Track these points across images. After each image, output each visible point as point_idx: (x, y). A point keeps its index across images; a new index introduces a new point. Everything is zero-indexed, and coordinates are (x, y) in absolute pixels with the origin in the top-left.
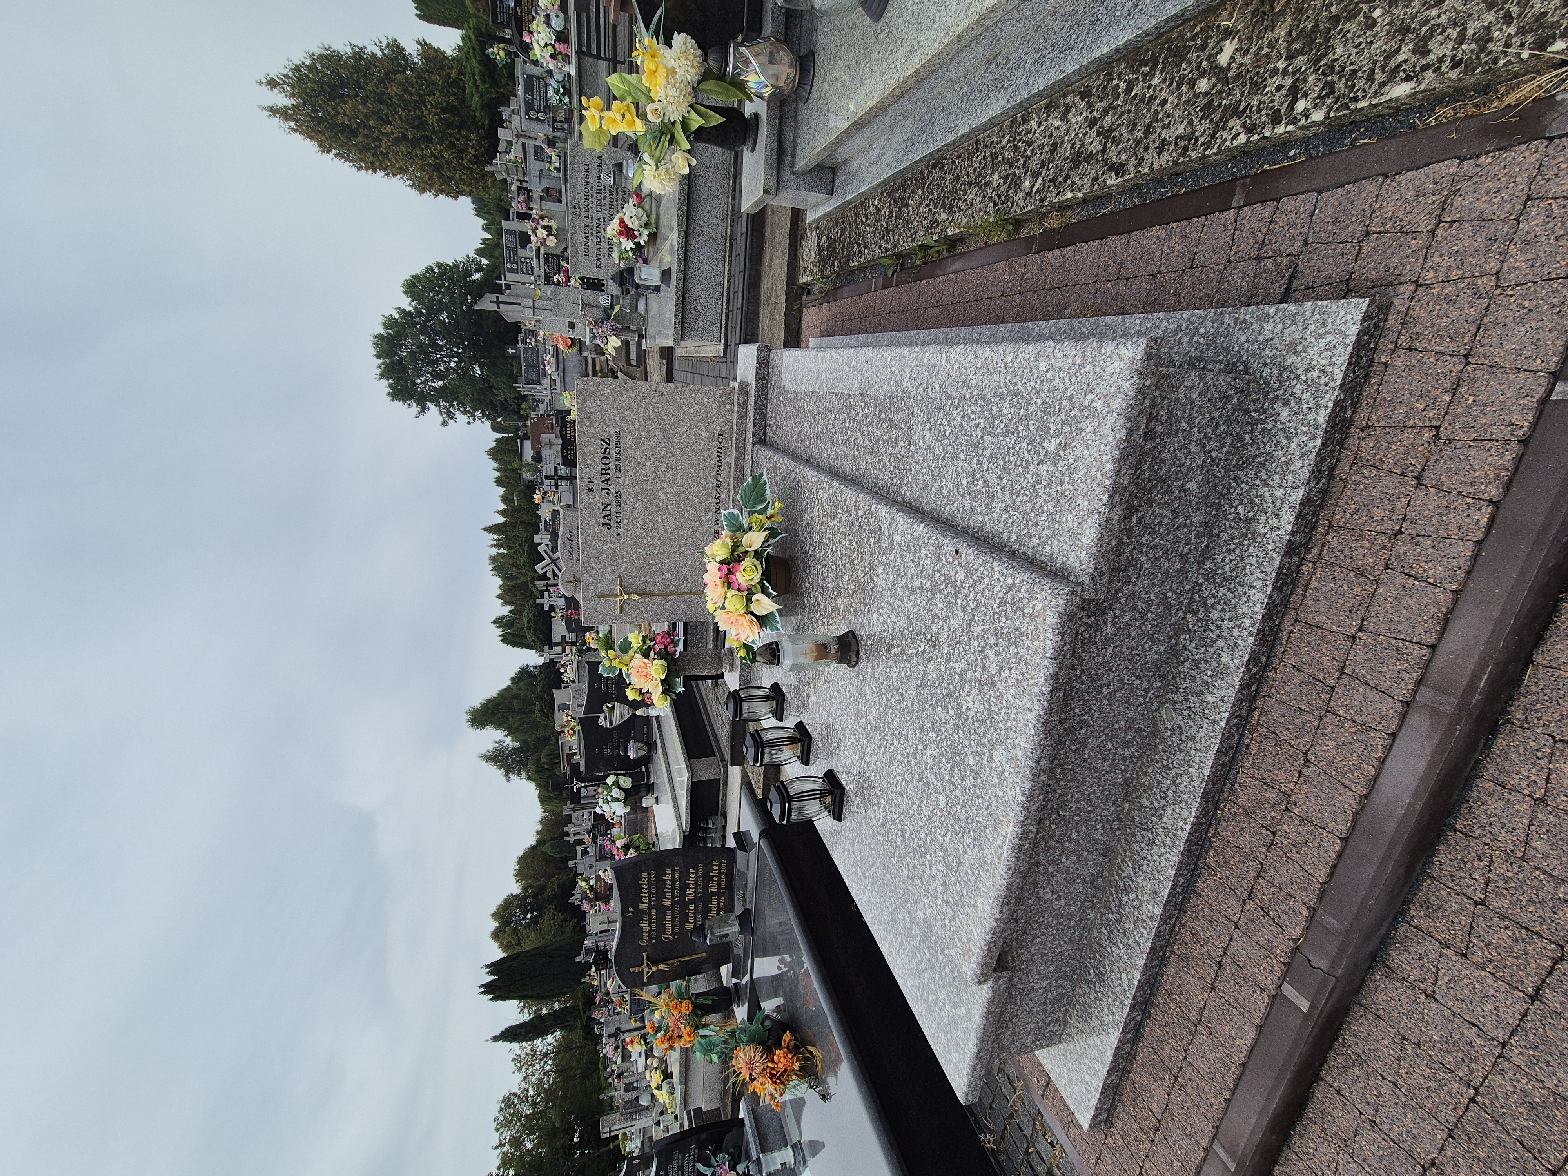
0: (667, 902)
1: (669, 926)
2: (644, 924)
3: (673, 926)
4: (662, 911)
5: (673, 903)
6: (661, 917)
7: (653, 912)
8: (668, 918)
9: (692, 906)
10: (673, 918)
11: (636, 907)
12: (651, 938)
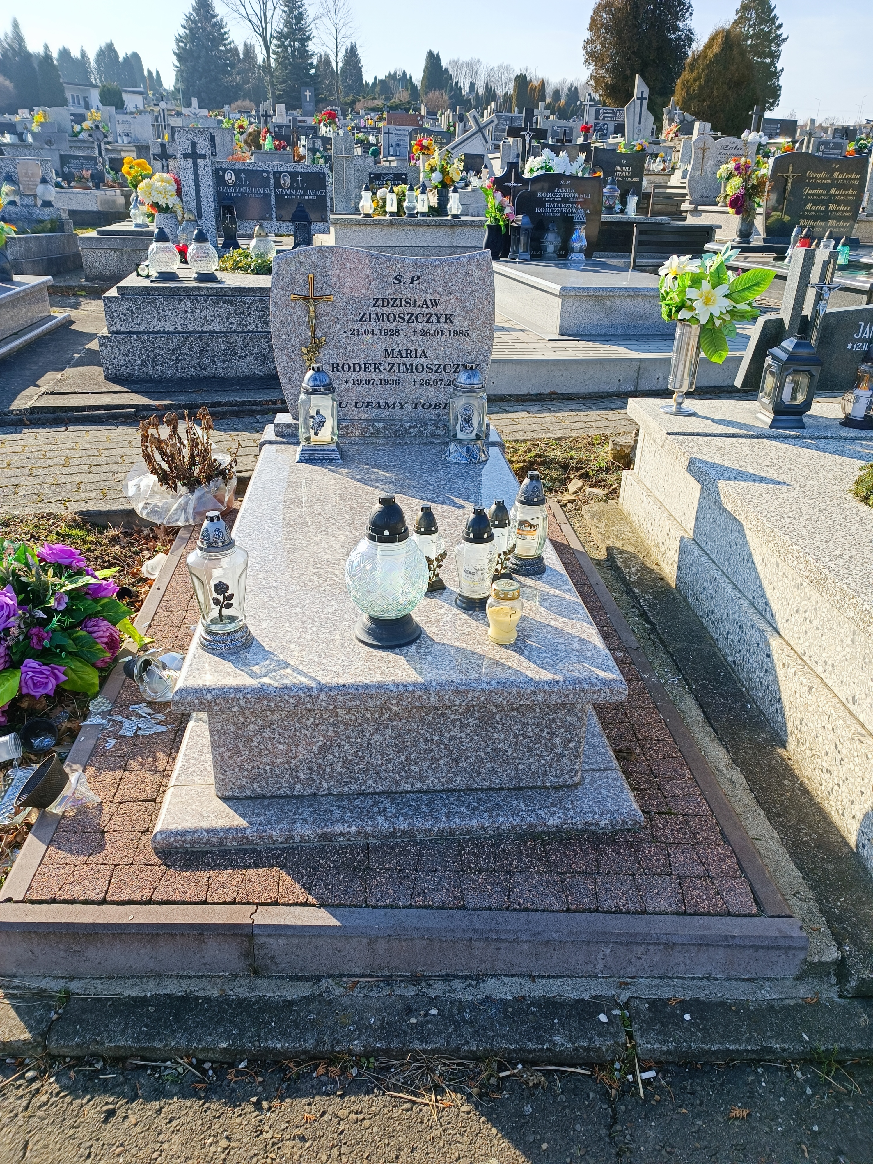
0: (833, 191)
1: (815, 192)
2: (823, 175)
3: (813, 195)
4: (828, 187)
5: (831, 195)
6: (823, 186)
7: (829, 181)
8: (821, 192)
9: (823, 208)
10: (819, 195)
11: (837, 170)
12: (810, 178)
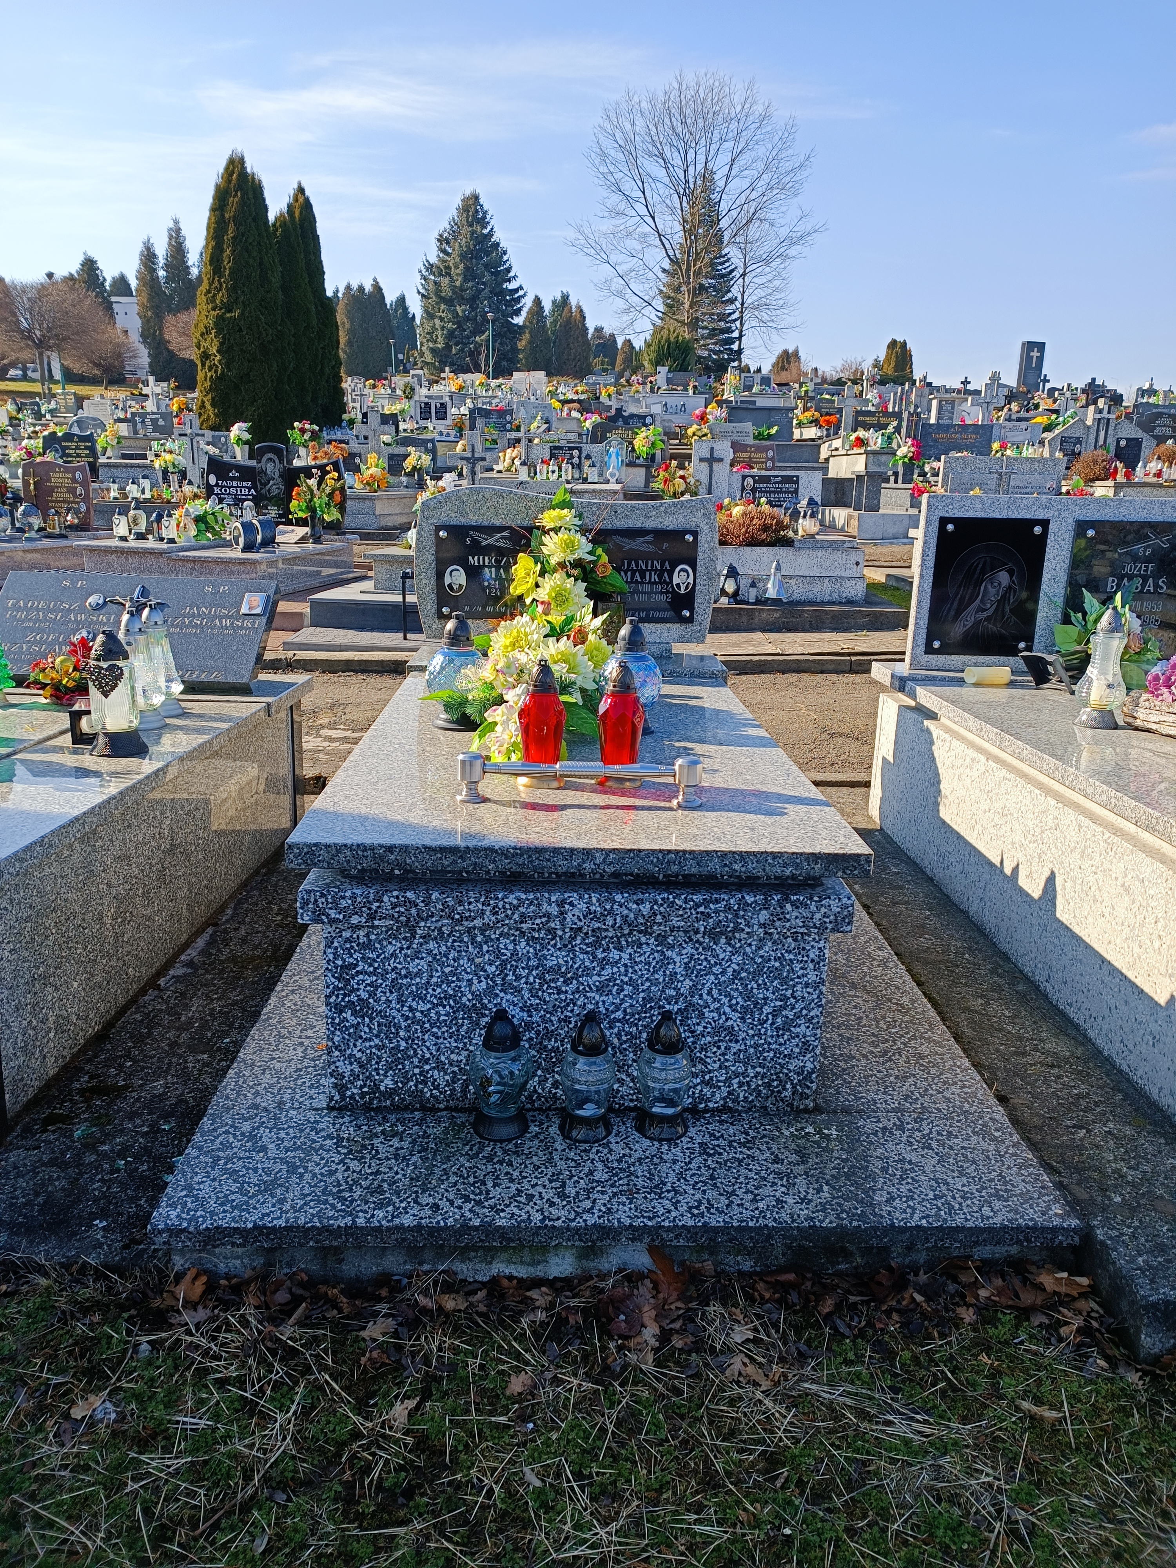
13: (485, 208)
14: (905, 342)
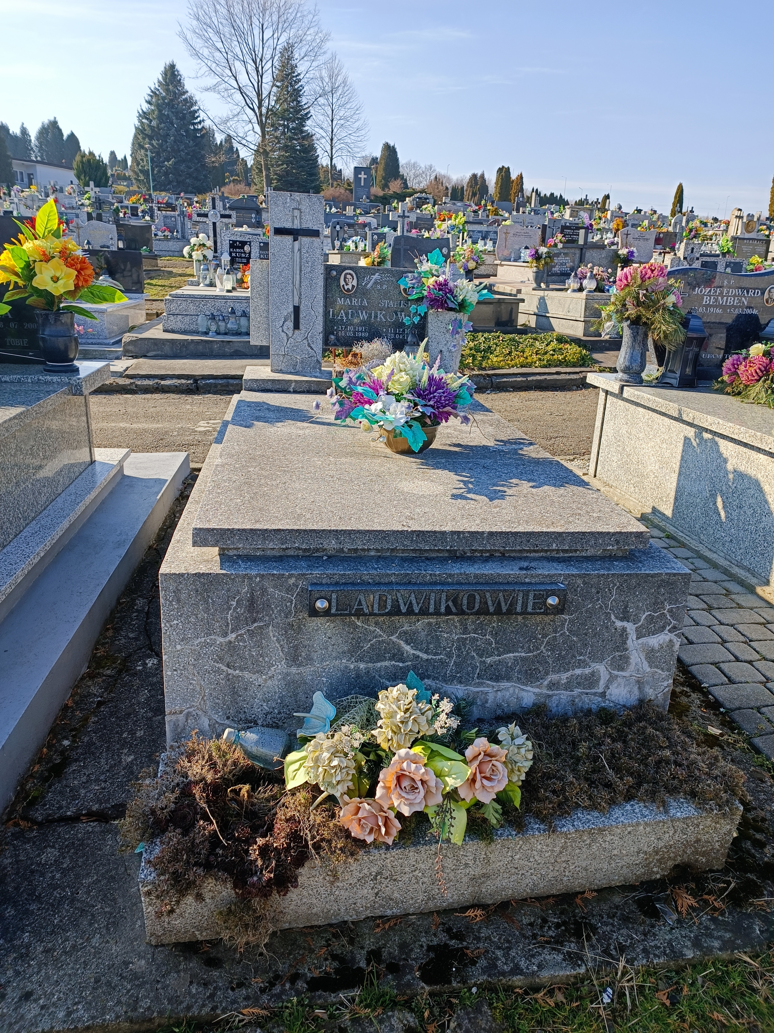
13: (181, 73)
14: (509, 168)
